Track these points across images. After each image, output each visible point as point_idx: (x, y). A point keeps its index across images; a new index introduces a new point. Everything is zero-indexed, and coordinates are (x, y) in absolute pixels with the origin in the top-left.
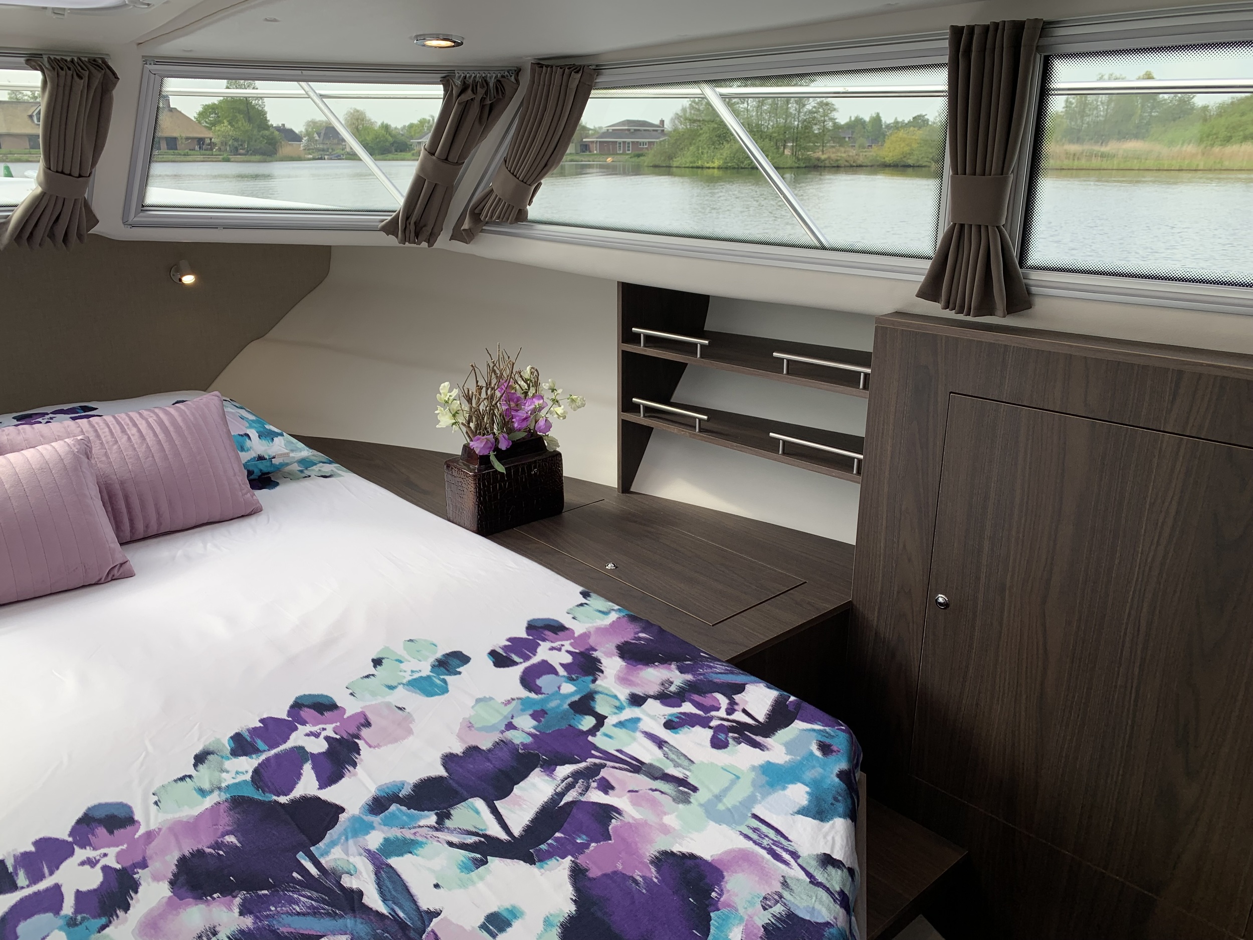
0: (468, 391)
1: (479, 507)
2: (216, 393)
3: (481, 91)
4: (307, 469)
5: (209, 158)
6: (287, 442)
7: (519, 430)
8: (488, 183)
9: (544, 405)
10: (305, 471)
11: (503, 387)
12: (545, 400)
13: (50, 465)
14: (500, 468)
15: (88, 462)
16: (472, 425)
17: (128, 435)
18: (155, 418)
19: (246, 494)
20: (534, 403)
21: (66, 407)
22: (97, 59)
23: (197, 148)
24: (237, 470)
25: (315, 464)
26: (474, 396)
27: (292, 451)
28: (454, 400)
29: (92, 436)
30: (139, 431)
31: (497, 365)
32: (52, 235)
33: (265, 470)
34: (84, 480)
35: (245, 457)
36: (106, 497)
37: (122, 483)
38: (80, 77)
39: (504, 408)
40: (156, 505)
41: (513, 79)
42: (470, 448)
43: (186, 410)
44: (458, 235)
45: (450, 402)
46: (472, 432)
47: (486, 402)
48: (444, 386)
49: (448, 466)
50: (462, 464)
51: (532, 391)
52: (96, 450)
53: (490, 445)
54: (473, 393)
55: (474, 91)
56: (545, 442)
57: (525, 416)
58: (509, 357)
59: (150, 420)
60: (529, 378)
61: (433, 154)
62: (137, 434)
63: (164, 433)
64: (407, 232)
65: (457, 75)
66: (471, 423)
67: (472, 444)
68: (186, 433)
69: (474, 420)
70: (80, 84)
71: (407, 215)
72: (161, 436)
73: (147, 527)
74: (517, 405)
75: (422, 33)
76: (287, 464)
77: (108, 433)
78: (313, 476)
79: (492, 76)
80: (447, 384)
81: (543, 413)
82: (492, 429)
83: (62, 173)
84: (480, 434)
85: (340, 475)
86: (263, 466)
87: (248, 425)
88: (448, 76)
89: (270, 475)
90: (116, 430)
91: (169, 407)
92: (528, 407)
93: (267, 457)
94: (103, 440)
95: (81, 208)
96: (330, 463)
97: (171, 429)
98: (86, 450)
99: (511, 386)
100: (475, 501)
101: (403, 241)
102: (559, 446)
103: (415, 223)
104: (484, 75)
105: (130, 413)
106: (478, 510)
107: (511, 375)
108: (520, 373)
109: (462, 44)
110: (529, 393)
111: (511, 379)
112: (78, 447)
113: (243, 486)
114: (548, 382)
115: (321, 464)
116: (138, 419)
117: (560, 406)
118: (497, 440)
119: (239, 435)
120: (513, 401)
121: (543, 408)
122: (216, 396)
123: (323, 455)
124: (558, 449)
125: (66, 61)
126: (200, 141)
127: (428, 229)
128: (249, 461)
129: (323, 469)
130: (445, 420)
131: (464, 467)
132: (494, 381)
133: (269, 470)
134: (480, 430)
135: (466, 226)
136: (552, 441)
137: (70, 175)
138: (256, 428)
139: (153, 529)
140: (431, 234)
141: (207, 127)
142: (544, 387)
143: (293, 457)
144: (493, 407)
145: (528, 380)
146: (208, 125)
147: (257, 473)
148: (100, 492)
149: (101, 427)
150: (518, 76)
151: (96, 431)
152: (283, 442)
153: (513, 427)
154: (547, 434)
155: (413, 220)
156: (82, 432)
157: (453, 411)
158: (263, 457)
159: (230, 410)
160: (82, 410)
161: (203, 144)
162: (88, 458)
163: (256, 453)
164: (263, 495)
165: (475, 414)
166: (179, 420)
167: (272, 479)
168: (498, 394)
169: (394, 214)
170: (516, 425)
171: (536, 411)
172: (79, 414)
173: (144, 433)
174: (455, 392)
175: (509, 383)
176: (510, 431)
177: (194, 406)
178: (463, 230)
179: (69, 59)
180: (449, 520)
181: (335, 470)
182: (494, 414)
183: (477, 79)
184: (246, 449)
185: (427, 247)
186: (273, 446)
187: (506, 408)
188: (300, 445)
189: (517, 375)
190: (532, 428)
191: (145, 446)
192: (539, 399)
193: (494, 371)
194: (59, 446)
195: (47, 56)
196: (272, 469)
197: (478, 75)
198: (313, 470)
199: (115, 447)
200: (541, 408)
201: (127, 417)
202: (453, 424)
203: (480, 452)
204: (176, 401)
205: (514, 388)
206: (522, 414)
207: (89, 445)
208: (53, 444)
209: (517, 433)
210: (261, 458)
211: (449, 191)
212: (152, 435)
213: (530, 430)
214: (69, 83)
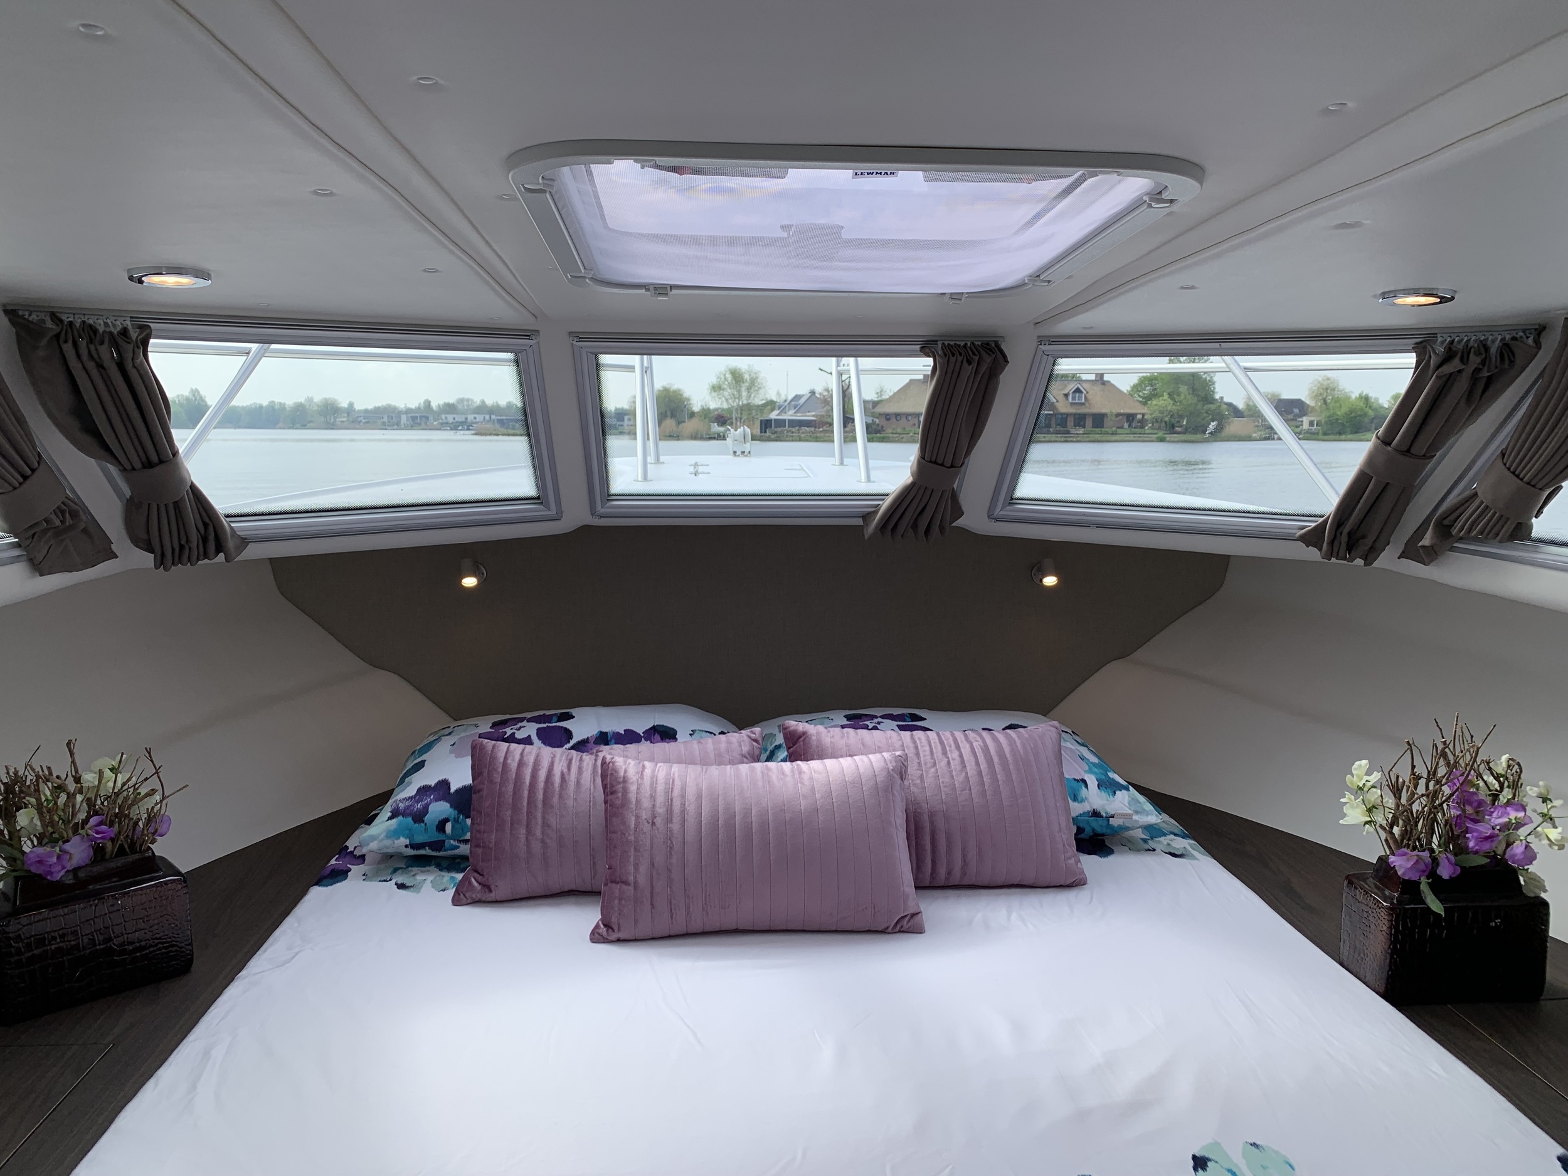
0: (1398, 777)
1: (1392, 957)
2: (1056, 723)
3: (1475, 360)
4: (1152, 839)
5: (1139, 437)
6: (1132, 799)
7: (1476, 852)
8: (1472, 482)
9: (1526, 820)
10: (1150, 842)
11: (1456, 781)
12: (1529, 812)
13: (863, 780)
14: (1436, 906)
15: (901, 784)
16: (1396, 830)
17: (948, 758)
18: (981, 743)
19: (1070, 858)
20: (1508, 814)
21: (896, 711)
22: (990, 343)
23: (1126, 425)
24: (1063, 824)
25: (1165, 835)
26: (1405, 788)
27: (1137, 812)
28: (1373, 787)
29: (910, 752)
30: (961, 756)
31: (1451, 746)
32: (915, 526)
33: (1099, 830)
34: (892, 804)
35: (1077, 809)
36: (913, 828)
37: (932, 815)
38: (969, 363)
39: (1454, 812)
40: (963, 849)
41: (1530, 341)
42: (1388, 864)
43: (1017, 739)
44: (1411, 552)
45: (1366, 789)
46: (1395, 840)
47: (1424, 800)
48: (1360, 766)
49: (1350, 883)
50: (1373, 886)
51: (1506, 794)
52: (912, 770)
53: (1422, 866)
54: (1404, 782)
55: (1464, 360)
56: (1521, 879)
57: (1489, 833)
58: (1472, 737)
59: (975, 744)
60: (1503, 773)
61: (1389, 444)
62: (958, 759)
63: (988, 764)
64: (1336, 543)
65: (1440, 339)
66: (1395, 827)
67: (1392, 858)
68: (1011, 767)
69: (1401, 822)
70: (968, 369)
71: (1339, 522)
72: (984, 766)
73: (949, 873)
74: (1477, 812)
75: (1392, 288)
76: (1128, 829)
77: (928, 753)
78: (1158, 851)
79: (1497, 339)
80: (1364, 762)
81: (1522, 832)
82: (1430, 842)
83: (935, 463)
84: (1408, 846)
85: (1194, 858)
86: (1097, 825)
87: (1087, 768)
88: (1425, 341)
89: (1105, 838)
90: (938, 749)
91: (998, 732)
92: (1497, 819)
93: (1104, 815)
94: (922, 759)
95: (947, 501)
96: (1184, 837)
97: (996, 759)
98: (901, 770)
99: (1470, 781)
100: (1386, 947)
101: (1329, 555)
102: (1545, 891)
103: (1349, 533)
104: (1482, 338)
105: (955, 732)
106: (1390, 962)
107: (1472, 765)
108: (1488, 763)
109: (1453, 298)
110: (1501, 797)
111: (1472, 772)
112: (894, 764)
113: (1068, 847)
114: (1537, 786)
115: (1172, 836)
116: (962, 741)
117: (1555, 827)
118: (1435, 861)
119: (1075, 779)
120: (1470, 804)
121: (1524, 825)
122: (1054, 727)
123: (1177, 824)
124: (1543, 895)
125: (959, 346)
126: (1130, 418)
127: (1369, 541)
128: (1080, 815)
129: (1173, 844)
130: (1354, 815)
131: (1376, 890)
132: (1442, 771)
133: (1104, 831)
134: (1407, 840)
135: (1426, 541)
136: (1535, 880)
137: (942, 465)
138: (1095, 773)
139: (956, 878)
140: (1371, 548)
141: (1140, 402)
142: (1530, 792)
143: (1137, 821)
144: (1435, 809)
145: (1503, 776)
146: (1141, 399)
147: (1088, 831)
148: (907, 821)
149: (922, 744)
150: (1539, 337)
151: (916, 748)
152: (1127, 799)
153: (1467, 847)
154: (1526, 868)
155: (1346, 530)
156: (903, 748)
157: (1369, 803)
158: (1100, 813)
159: (1068, 745)
160: (911, 718)
161: (1133, 419)
162: (902, 779)
163: (1091, 807)
164: (1090, 863)
165: (1402, 814)
166: (1007, 750)
167: (1106, 844)
168: (1446, 790)
169: (1321, 520)
170: (1471, 844)
171: (1511, 827)
172: (906, 723)
173: (965, 759)
174: (1376, 777)
175: (1468, 776)
176: (1461, 850)
177: (1027, 736)
178: (1422, 547)
179: (962, 344)
180: (1342, 964)
181: (1189, 848)
182: (1435, 820)
183: (1471, 344)
184: (1079, 799)
185: (1363, 564)
186: (1114, 801)
187: (1459, 813)
188: (1149, 807)
189: (1482, 767)
190: (1500, 851)
191: (964, 774)
192: (1517, 810)
193: (1444, 755)
194: (875, 758)
195: (942, 342)
196: (1109, 831)
197: (1473, 338)
198: (1159, 842)
199: (933, 770)
200: (1519, 825)
201: (951, 737)
202: (1366, 823)
203: (1404, 874)
204: (1007, 724)
205: (1474, 785)
206: (1484, 829)
207: (906, 763)
208: (871, 756)
209: (1471, 856)
210: (1096, 814)
211: (1407, 493)
212: (973, 763)
213: (1496, 854)
214: (957, 369)
